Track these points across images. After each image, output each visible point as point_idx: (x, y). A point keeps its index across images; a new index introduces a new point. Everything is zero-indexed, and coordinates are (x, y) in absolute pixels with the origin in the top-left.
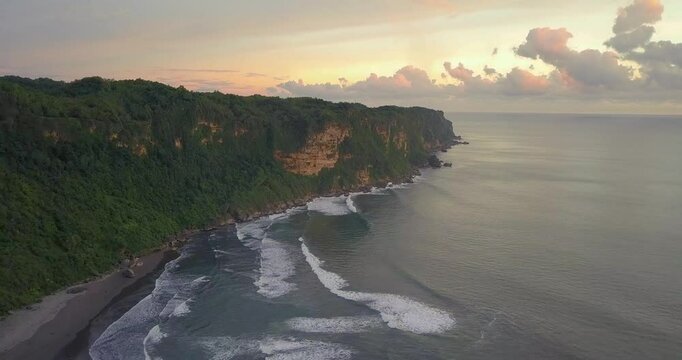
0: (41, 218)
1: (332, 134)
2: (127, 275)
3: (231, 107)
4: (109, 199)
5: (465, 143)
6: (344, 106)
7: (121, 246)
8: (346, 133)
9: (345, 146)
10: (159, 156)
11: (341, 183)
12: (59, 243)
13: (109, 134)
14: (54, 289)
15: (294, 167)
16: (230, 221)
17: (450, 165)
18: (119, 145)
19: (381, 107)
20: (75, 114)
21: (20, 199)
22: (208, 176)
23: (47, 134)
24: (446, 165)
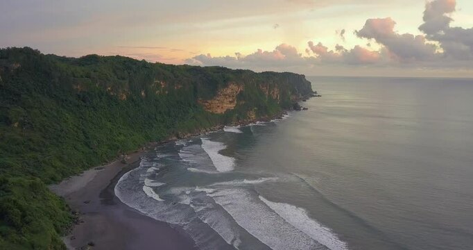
0: (76, 132)
1: (233, 89)
2: (124, 162)
3: (172, 72)
4: (109, 124)
5: (319, 96)
6: (240, 72)
7: (118, 148)
8: (241, 88)
9: (240, 96)
10: (133, 100)
11: (238, 119)
12: (87, 145)
13: (106, 87)
14: (88, 168)
15: (210, 109)
16: (175, 138)
17: (307, 109)
18: (112, 94)
19: (263, 73)
20: (88, 76)
21: (65, 122)
22: (160, 113)
23: (75, 87)
24: (304, 109)
